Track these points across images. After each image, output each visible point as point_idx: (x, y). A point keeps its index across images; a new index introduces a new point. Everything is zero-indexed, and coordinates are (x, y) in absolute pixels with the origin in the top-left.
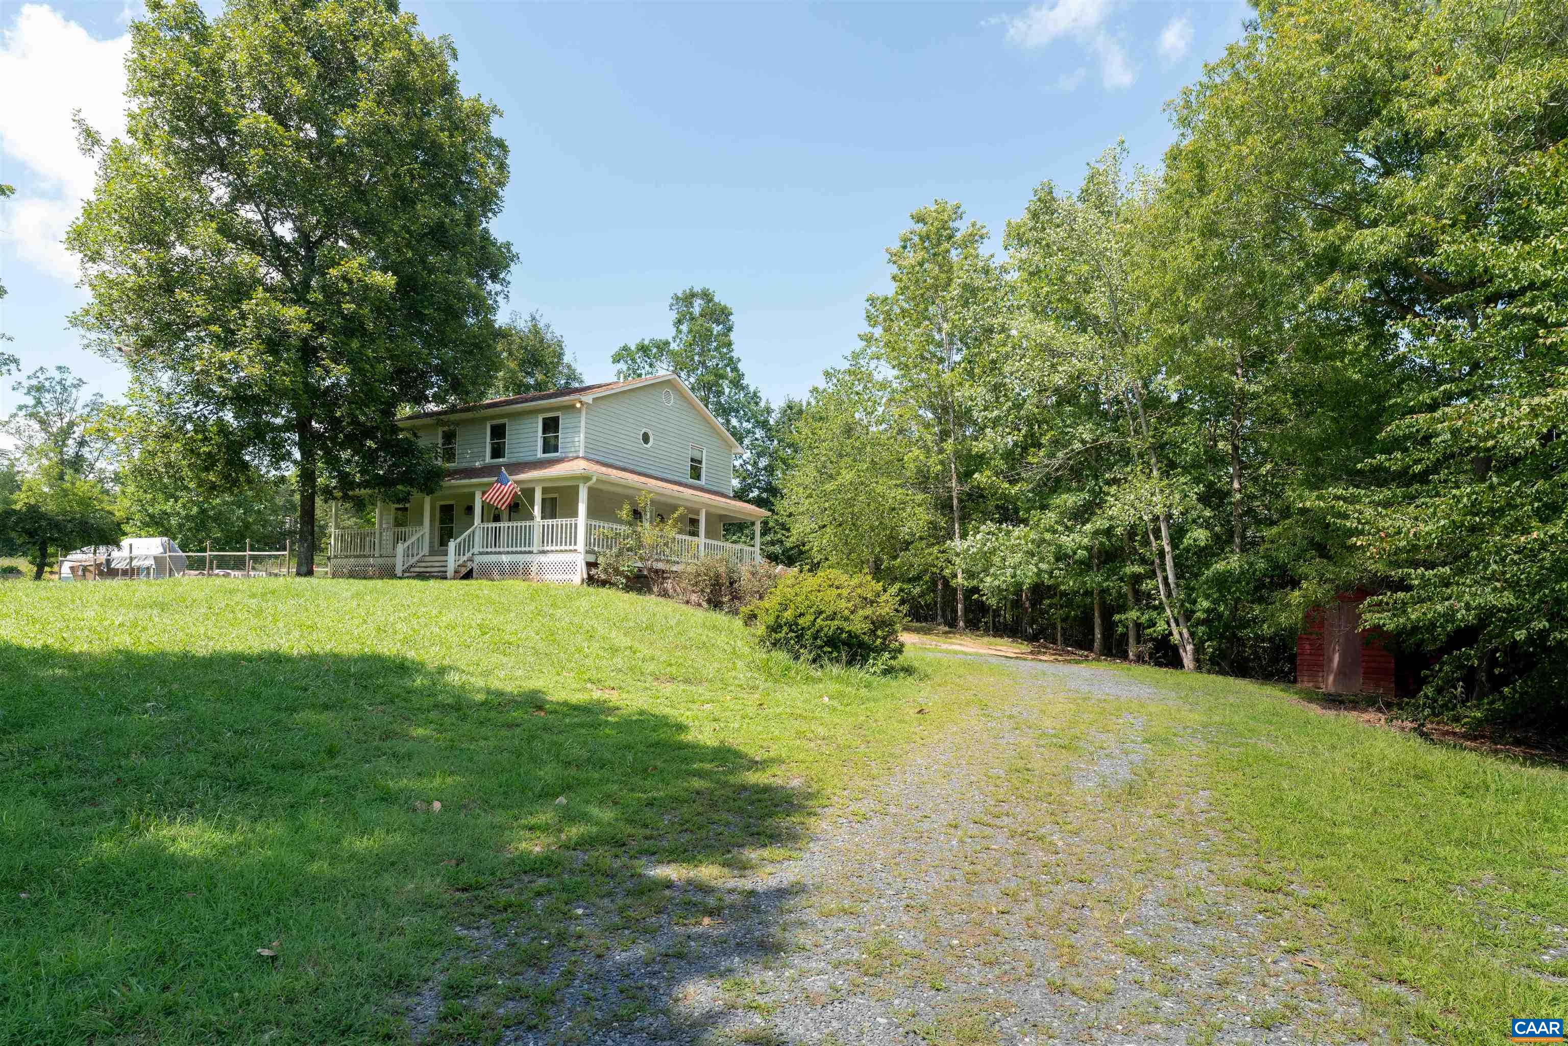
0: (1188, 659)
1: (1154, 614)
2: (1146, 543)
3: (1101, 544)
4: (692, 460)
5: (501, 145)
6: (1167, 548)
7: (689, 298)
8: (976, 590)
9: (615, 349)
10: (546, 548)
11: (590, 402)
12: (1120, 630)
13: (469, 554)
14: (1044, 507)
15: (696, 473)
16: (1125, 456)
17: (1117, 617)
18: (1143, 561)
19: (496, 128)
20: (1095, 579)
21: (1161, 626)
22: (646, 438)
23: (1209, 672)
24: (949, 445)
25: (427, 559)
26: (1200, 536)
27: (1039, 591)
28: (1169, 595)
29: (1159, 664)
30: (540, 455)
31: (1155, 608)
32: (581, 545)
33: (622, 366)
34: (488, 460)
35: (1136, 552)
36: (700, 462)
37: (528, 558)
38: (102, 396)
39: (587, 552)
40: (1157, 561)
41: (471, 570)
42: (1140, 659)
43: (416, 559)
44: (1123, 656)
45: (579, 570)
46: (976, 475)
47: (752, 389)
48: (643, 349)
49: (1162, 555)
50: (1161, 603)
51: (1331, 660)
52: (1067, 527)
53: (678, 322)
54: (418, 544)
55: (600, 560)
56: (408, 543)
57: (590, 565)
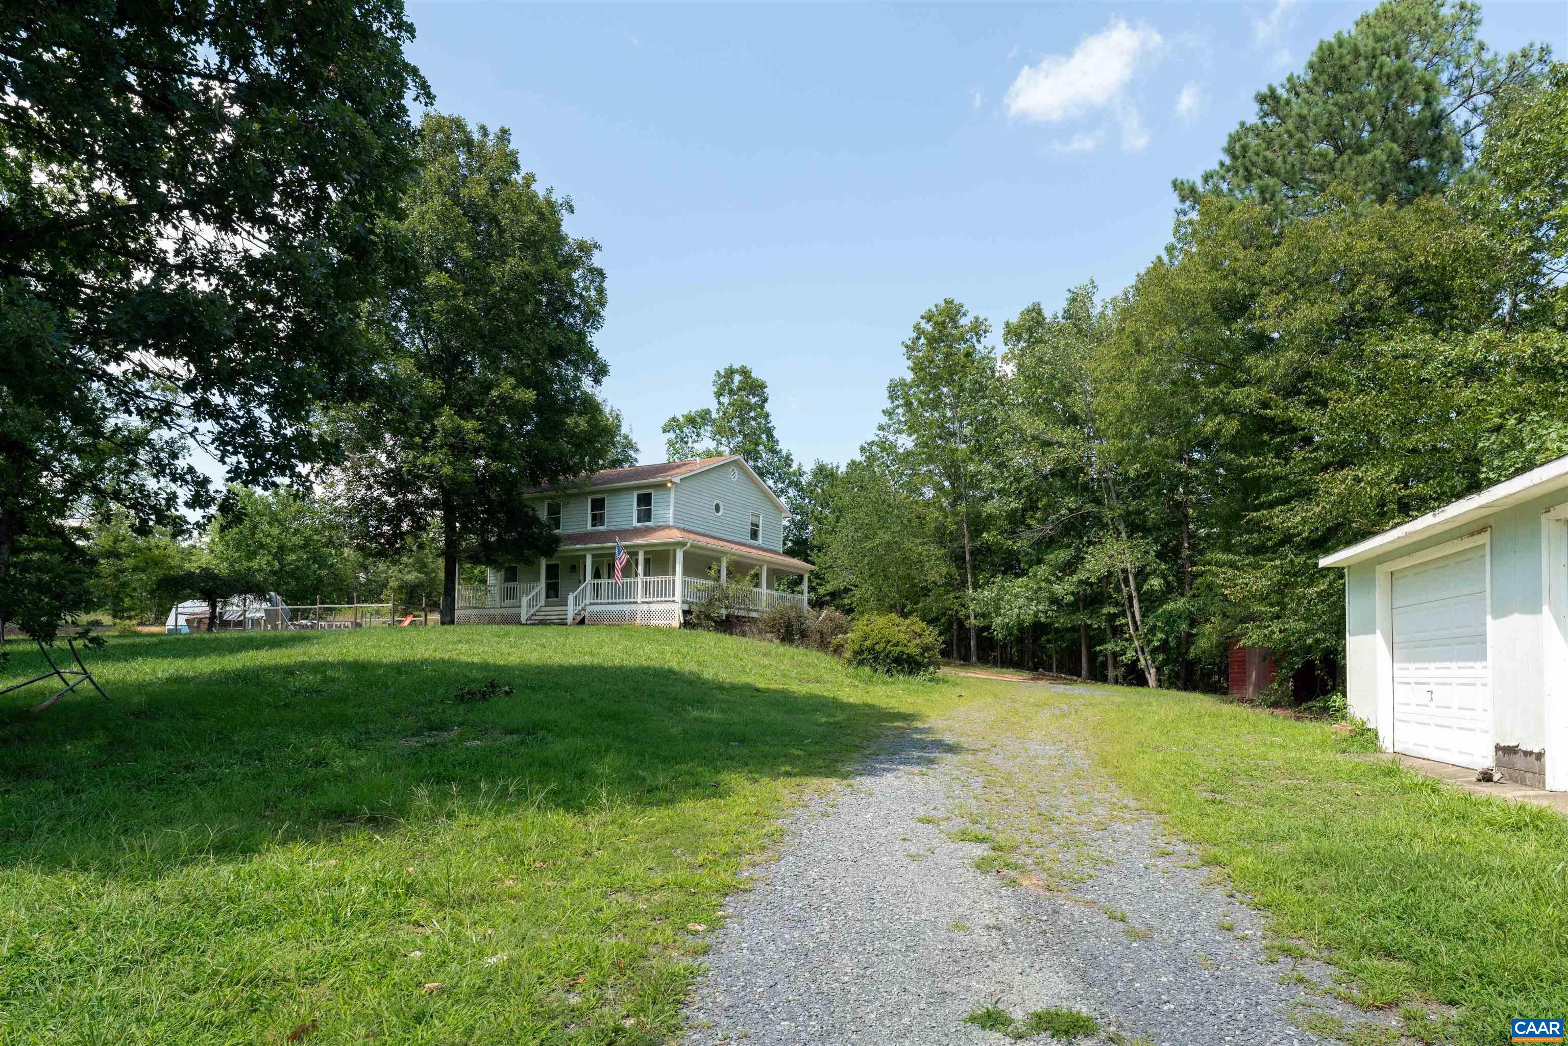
0: (1152, 679)
1: (1127, 644)
2: (1118, 590)
3: (1085, 590)
4: (752, 524)
5: (601, 273)
6: (1134, 594)
7: (730, 372)
8: (987, 628)
9: (666, 420)
10: (648, 600)
11: (678, 481)
12: (1101, 658)
13: (582, 605)
14: (1039, 561)
15: (754, 535)
16: (1099, 522)
17: (1098, 648)
18: (1117, 604)
19: (597, 260)
20: (1082, 618)
21: (1130, 654)
22: (717, 508)
23: (1168, 688)
24: (962, 508)
25: (544, 609)
26: (1156, 583)
27: (1038, 628)
28: (1137, 629)
29: (1130, 684)
30: (635, 524)
31: (1126, 640)
32: (678, 597)
33: (671, 435)
34: (589, 527)
35: (1110, 597)
36: (757, 526)
37: (634, 607)
39: (683, 602)
40: (1127, 604)
41: (584, 618)
42: (1116, 682)
43: (536, 609)
44: (1104, 679)
45: (677, 615)
46: (985, 535)
47: (784, 453)
48: (691, 420)
49: (1130, 598)
50: (1131, 636)
51: (1250, 676)
52: (1058, 577)
53: (719, 394)
54: (536, 597)
55: (694, 608)
56: (530, 596)
57: (686, 613)
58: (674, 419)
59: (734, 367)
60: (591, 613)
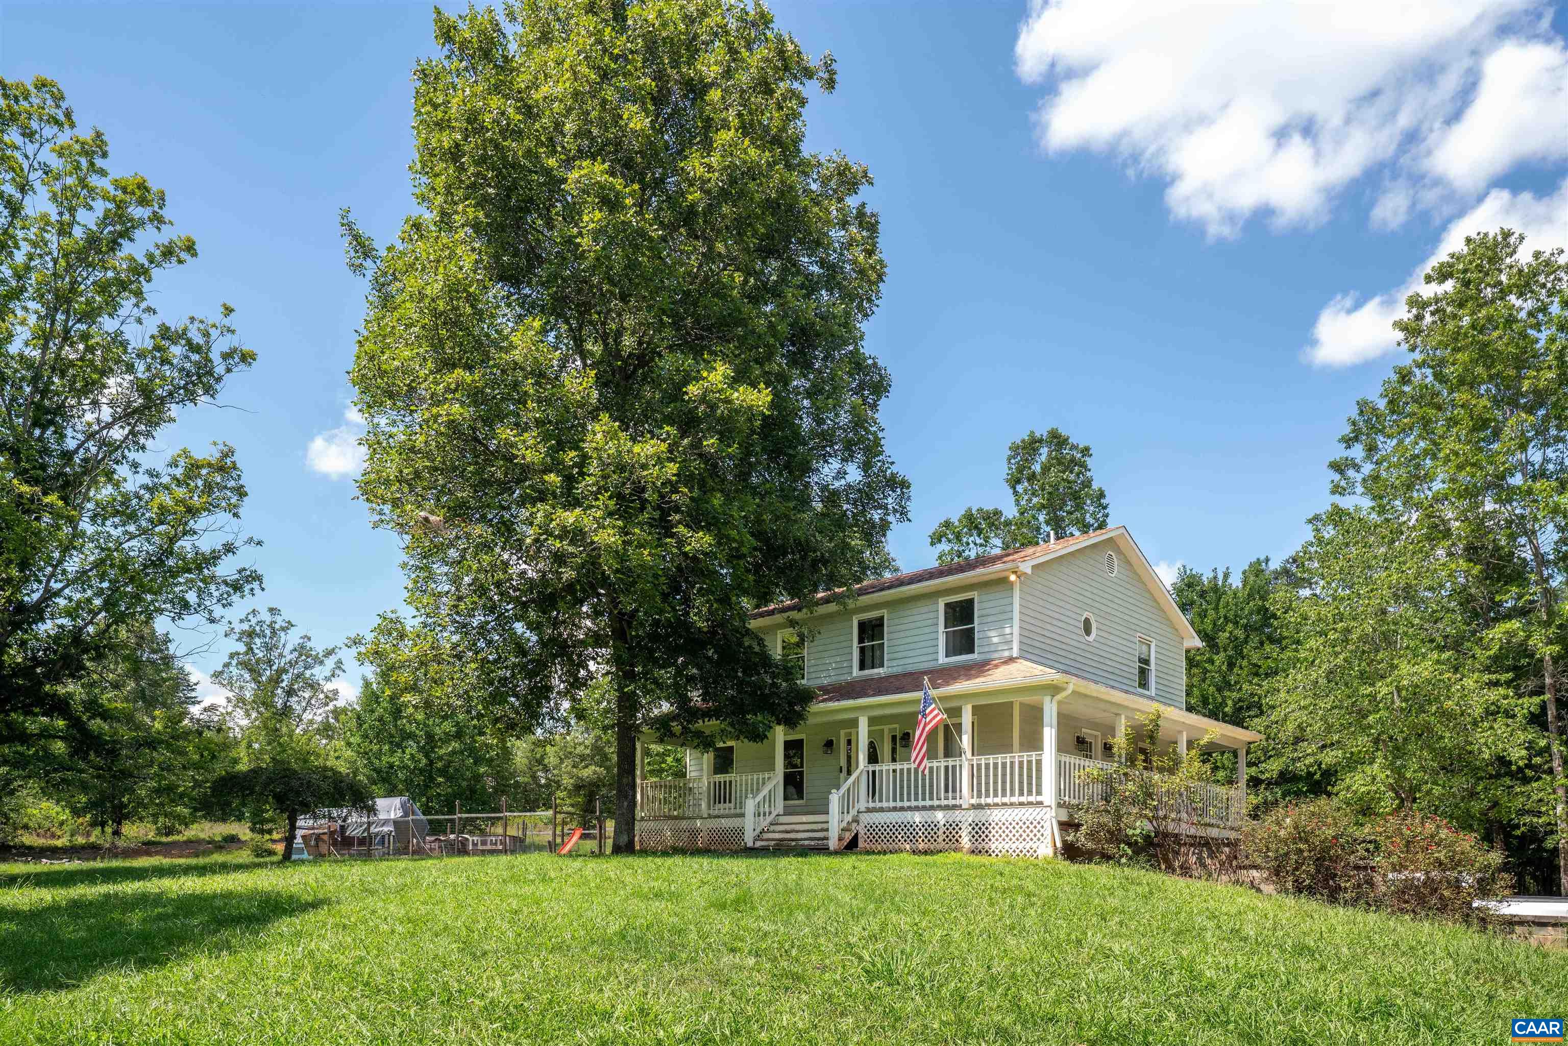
4: (1141, 660)
7: (1031, 446)
10: (983, 801)
11: (1029, 571)
13: (853, 812)
15: (1144, 678)
22: (1087, 627)
25: (781, 820)
30: (942, 659)
32: (1049, 795)
34: (856, 672)
36: (1147, 663)
37: (956, 815)
38: (309, 639)
39: (1059, 805)
41: (856, 838)
43: (769, 819)
45: (1048, 833)
53: (1014, 482)
54: (770, 797)
55: (1079, 816)
56: (760, 797)
57: (1067, 826)
58: (947, 524)
59: (1038, 435)
60: (870, 828)
